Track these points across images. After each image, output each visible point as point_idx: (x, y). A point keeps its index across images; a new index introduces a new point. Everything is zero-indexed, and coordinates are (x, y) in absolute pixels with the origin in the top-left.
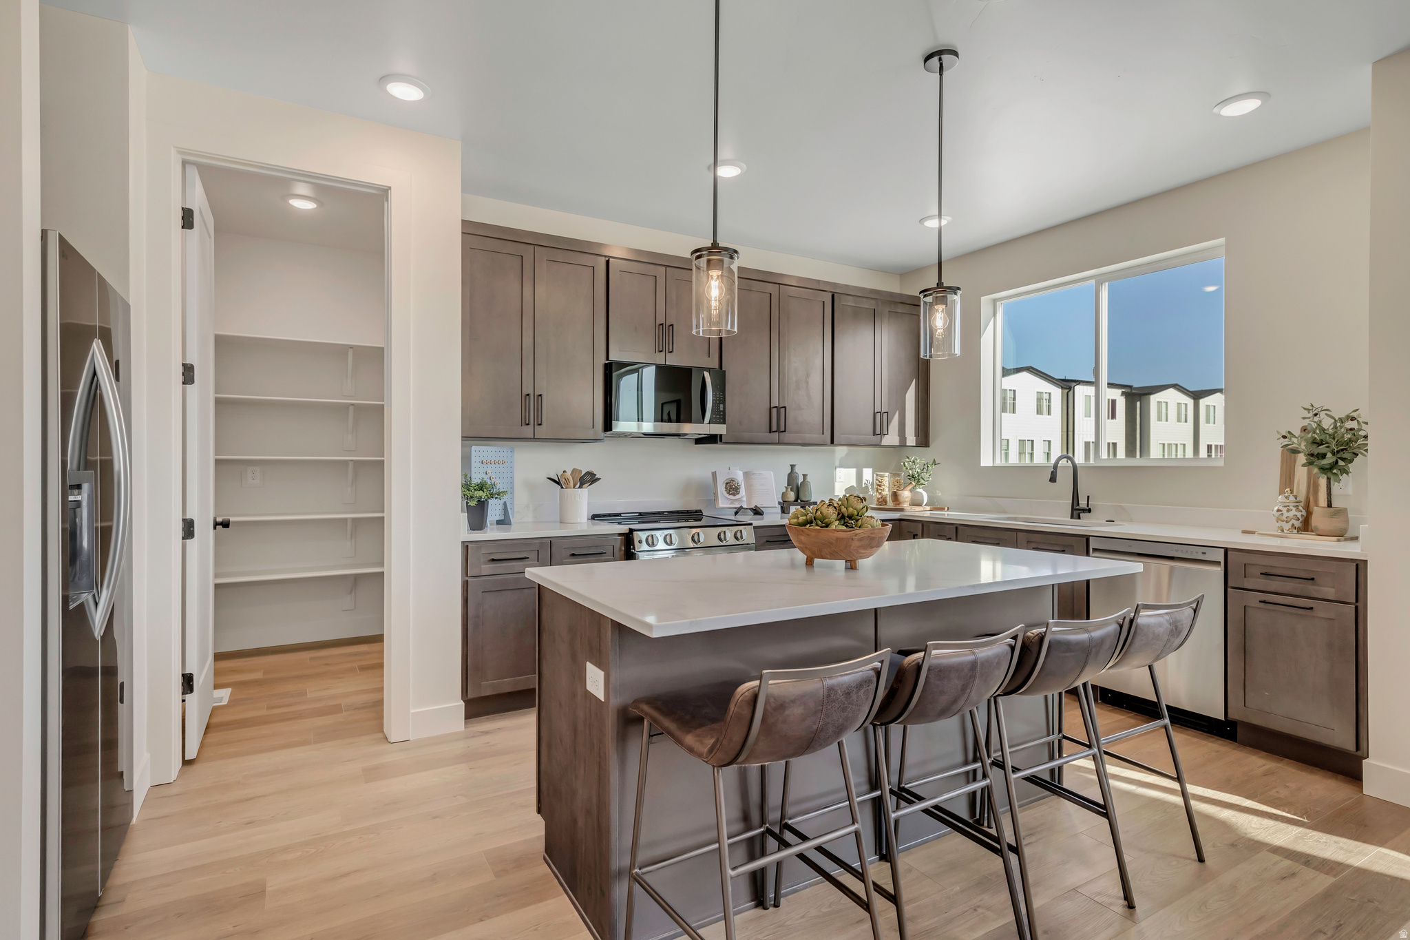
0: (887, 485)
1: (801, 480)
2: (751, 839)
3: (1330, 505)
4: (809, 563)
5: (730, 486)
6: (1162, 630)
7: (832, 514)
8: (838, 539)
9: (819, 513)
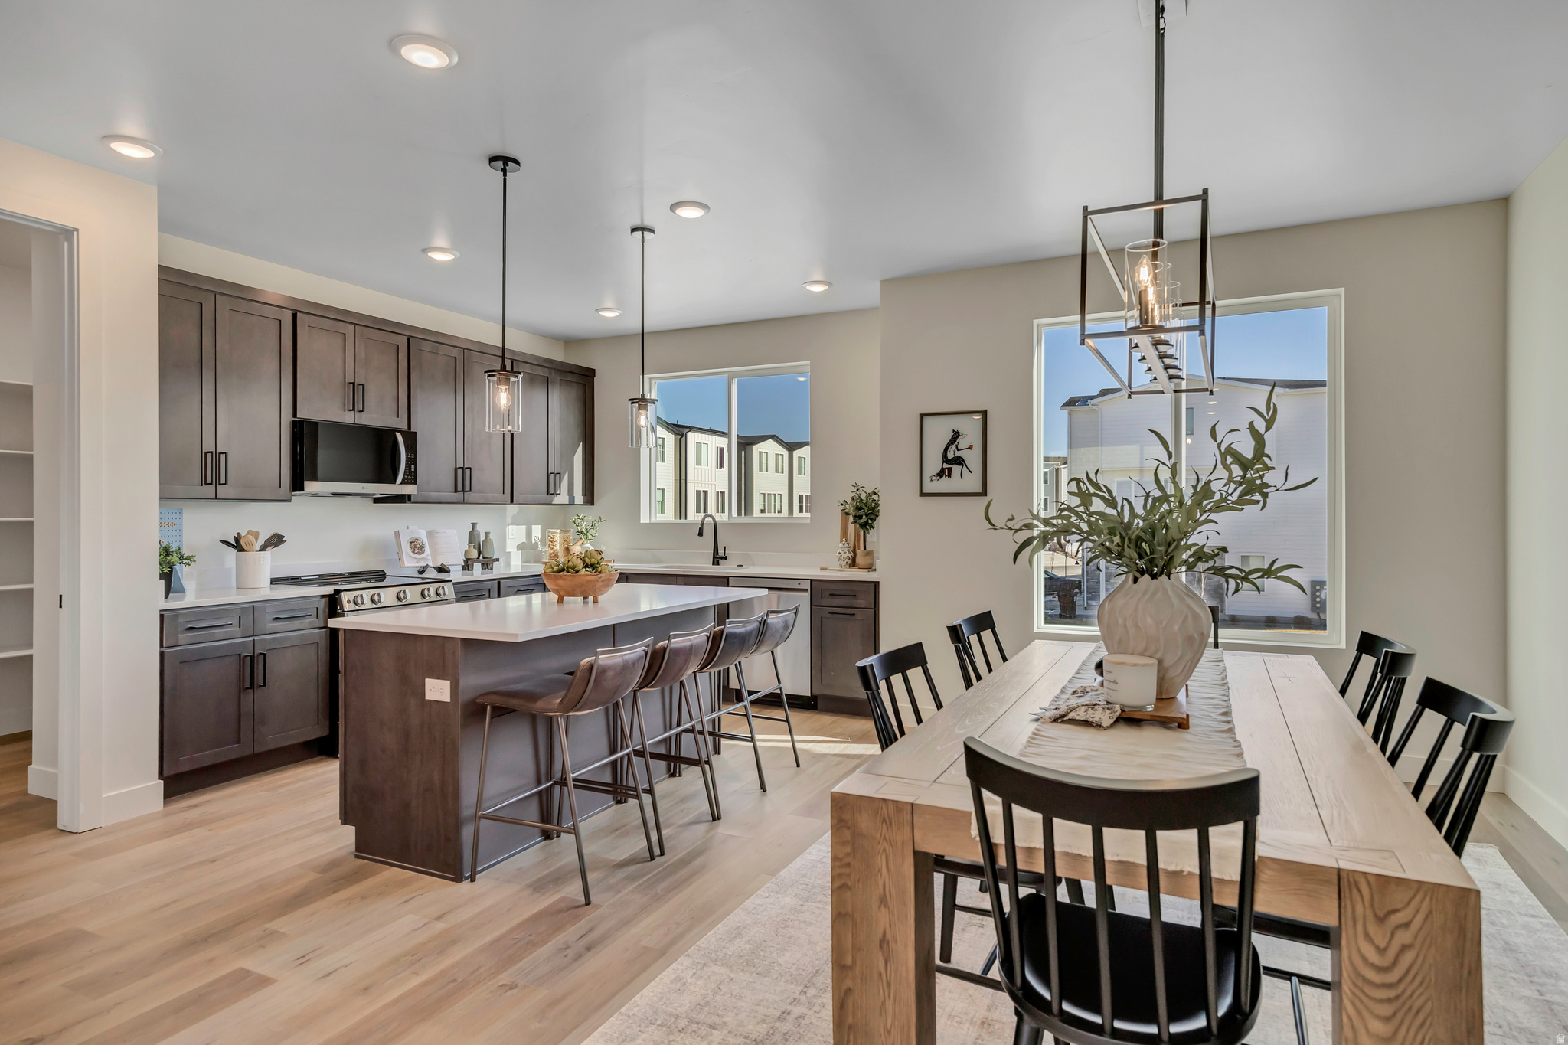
0: (558, 541)
1: (483, 537)
2: (540, 792)
3: (865, 549)
4: (560, 601)
5: (415, 545)
6: (779, 626)
7: (580, 564)
8: (588, 581)
9: (570, 563)
